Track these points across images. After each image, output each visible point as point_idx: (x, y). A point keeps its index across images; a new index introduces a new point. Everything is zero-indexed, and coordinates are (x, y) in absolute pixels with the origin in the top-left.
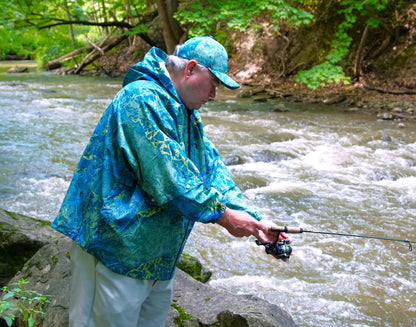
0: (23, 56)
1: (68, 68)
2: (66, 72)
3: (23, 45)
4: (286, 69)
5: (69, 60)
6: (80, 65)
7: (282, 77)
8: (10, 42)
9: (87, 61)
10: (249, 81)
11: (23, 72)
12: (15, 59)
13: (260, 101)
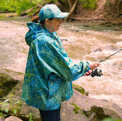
0: (11, 11)
1: (29, 15)
2: (28, 17)
3: (11, 6)
4: (119, 13)
5: (30, 12)
6: (34, 14)
7: (117, 16)
8: (5, 5)
9: (37, 12)
10: (103, 18)
11: (11, 17)
12: (8, 12)
13: (108, 26)
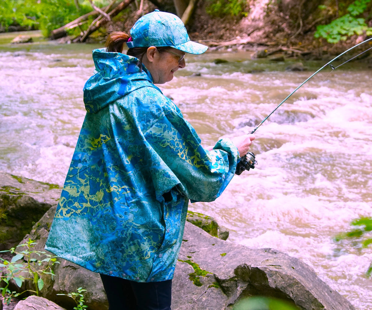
0: (27, 26)
1: (74, 36)
2: (72, 41)
3: (27, 15)
4: (304, 25)
5: (75, 28)
6: (86, 33)
7: (299, 34)
8: (12, 12)
9: (93, 28)
10: (264, 41)
11: (27, 42)
12: (19, 30)
13: (277, 60)
